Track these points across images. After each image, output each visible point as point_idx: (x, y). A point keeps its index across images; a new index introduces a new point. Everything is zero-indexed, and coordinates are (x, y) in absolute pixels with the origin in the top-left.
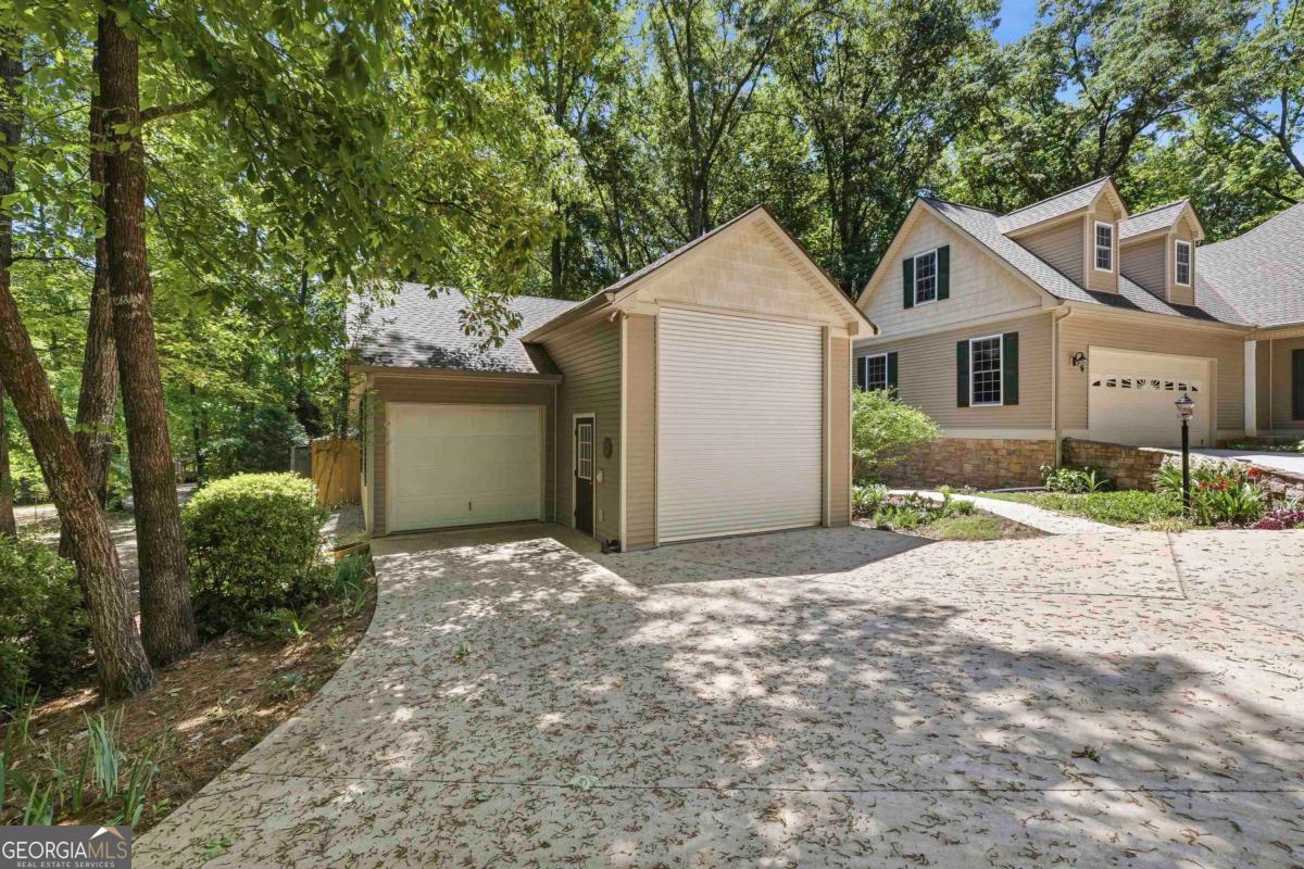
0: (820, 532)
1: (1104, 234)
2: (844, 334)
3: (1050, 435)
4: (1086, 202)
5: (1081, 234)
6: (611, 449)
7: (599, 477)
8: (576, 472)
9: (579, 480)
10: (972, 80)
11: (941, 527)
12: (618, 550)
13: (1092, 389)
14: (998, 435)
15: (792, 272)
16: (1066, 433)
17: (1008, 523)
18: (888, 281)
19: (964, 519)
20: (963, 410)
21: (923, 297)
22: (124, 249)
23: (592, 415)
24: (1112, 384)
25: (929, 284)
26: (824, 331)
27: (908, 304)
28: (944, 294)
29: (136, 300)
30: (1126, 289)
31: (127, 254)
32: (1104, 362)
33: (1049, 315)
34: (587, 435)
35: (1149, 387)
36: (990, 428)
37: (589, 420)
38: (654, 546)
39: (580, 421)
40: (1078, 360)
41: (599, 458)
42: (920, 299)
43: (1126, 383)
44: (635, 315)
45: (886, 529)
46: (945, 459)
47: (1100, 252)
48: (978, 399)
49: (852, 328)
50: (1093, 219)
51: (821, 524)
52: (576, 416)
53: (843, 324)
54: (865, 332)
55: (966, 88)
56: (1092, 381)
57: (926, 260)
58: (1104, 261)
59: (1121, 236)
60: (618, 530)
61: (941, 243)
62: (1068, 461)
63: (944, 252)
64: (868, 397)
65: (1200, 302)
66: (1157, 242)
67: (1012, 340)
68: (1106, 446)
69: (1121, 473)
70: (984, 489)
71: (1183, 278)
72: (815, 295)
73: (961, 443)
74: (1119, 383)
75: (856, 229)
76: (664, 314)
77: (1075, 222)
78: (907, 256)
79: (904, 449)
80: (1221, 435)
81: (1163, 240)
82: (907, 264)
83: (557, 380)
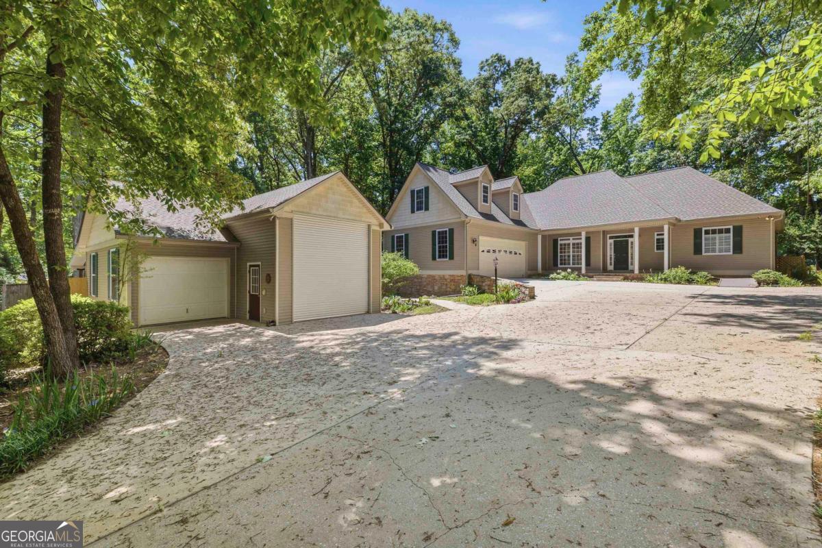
0: (367, 316)
1: (485, 189)
2: (378, 228)
3: (463, 273)
4: (478, 175)
5: (477, 188)
6: (270, 279)
7: (264, 293)
8: (249, 292)
9: (251, 296)
10: (451, 96)
11: (417, 310)
12: (275, 325)
13: (481, 254)
14: (447, 273)
15: (355, 200)
16: (470, 272)
17: (439, 307)
18: (404, 200)
19: (427, 307)
20: (434, 262)
21: (419, 209)
22: (53, 189)
23: (260, 263)
24: (488, 251)
25: (421, 202)
26: (369, 226)
27: (413, 212)
28: (427, 209)
29: (56, 211)
30: (495, 211)
31: (54, 191)
32: (485, 242)
33: (464, 222)
34: (255, 273)
35: (502, 253)
36: (444, 270)
37: (258, 266)
38: (291, 322)
39: (251, 266)
40: (474, 241)
41: (263, 284)
42: (418, 210)
43: (494, 251)
44: (283, 218)
45: (396, 313)
46: (428, 284)
47: (484, 196)
48: (440, 257)
49: (381, 225)
50: (481, 182)
51: (368, 312)
52: (248, 264)
53: (377, 223)
54: (387, 227)
55: (448, 99)
56: (481, 250)
57: (419, 192)
58: (485, 200)
59: (493, 189)
60: (274, 316)
61: (426, 185)
62: (470, 284)
63: (427, 189)
64: (391, 256)
65: (523, 218)
66: (506, 193)
67: (451, 231)
68: (482, 277)
69: (486, 288)
70: (439, 296)
71: (516, 209)
72: (365, 210)
73: (433, 277)
74: (491, 251)
75: (396, 164)
76: (296, 217)
77: (474, 183)
78: (413, 188)
79: (405, 279)
80: (529, 272)
81: (508, 192)
82: (413, 192)
83: (235, 245)
